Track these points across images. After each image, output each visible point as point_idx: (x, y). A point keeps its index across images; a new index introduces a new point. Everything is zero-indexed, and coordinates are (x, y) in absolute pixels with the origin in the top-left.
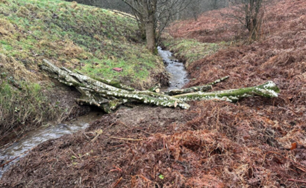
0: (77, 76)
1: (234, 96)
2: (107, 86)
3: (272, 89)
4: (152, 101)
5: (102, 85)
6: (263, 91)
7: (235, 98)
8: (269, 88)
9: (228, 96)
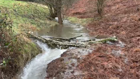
0: (45, 38)
1: (103, 41)
2: (58, 42)
3: (115, 38)
4: (78, 46)
5: (56, 41)
6: (112, 39)
7: (104, 42)
8: (114, 38)
9: (101, 41)
